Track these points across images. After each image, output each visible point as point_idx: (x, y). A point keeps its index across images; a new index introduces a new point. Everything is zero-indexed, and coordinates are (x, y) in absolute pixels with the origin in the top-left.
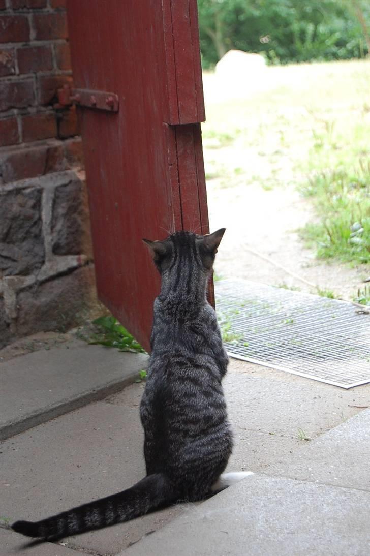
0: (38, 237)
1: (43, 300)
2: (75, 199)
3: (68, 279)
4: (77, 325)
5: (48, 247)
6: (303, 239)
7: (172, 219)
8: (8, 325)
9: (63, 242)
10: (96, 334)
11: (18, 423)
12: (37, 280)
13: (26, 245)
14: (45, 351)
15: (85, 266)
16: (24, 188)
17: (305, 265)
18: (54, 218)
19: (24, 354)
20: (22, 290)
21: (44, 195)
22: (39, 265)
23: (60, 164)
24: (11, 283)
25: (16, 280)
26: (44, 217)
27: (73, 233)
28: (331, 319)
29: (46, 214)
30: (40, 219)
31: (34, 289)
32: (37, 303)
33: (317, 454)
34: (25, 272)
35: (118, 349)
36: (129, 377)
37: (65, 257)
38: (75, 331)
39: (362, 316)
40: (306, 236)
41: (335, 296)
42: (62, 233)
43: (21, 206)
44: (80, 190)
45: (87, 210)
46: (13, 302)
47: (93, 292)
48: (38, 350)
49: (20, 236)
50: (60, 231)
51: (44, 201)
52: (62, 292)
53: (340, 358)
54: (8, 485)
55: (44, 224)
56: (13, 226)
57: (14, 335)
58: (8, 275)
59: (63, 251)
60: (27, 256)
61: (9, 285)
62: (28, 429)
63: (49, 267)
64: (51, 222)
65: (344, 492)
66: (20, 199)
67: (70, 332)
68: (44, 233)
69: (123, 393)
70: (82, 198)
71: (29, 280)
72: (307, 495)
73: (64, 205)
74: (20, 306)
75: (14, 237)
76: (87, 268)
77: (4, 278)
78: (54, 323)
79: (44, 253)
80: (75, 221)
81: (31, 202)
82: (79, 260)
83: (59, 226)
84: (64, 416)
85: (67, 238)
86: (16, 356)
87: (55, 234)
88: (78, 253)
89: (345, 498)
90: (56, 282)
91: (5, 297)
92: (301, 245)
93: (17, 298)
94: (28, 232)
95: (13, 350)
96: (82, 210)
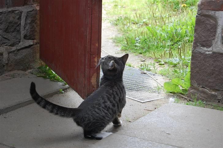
0: (19, 31)
1: (19, 57)
2: (35, 17)
3: (29, 49)
4: (31, 69)
5: (22, 36)
6: (114, 42)
7: (87, 29)
8: (4, 66)
9: (28, 34)
10: (39, 73)
11: (12, 106)
12: (17, 49)
13: (14, 34)
14: (20, 78)
15: (35, 45)
16: (15, 11)
17: (117, 53)
18: (26, 24)
19: (10, 79)
20: (11, 52)
21: (23, 14)
22: (18, 43)
23: (30, 2)
24: (7, 49)
25: (9, 48)
26: (22, 24)
27: (32, 31)
28: (132, 75)
29: (23, 22)
30: (20, 24)
31: (15, 52)
32: (16, 58)
33: (137, 127)
34: (12, 45)
35: (49, 80)
36: (55, 91)
37: (28, 40)
38: (29, 71)
39: (144, 75)
40: (115, 41)
41: (132, 66)
42: (28, 30)
43: (14, 18)
44: (37, 14)
45: (39, 22)
46: (6, 57)
47: (38, 55)
48: (16, 77)
49: (12, 30)
50: (27, 30)
51: (22, 17)
52: (26, 54)
53: (138, 91)
54: (11, 131)
55: (21, 26)
56: (10, 26)
57: (6, 71)
58: (5, 46)
59: (28, 38)
60: (14, 38)
61: (6, 50)
62: (16, 109)
63: (22, 44)
64: (24, 26)
65: (151, 143)
66: (13, 15)
67: (28, 71)
68: (21, 30)
69: (53, 97)
70: (37, 17)
71: (14, 48)
72: (136, 143)
73: (30, 19)
74: (9, 59)
75: (9, 31)
76: (36, 46)
77: (4, 47)
78: (22, 67)
79: (21, 38)
80: (34, 26)
81: (18, 17)
82: (33, 42)
83: (27, 28)
84: (30, 105)
85: (30, 33)
86: (7, 79)
87: (25, 31)
88: (33, 39)
89: (151, 145)
90: (24, 50)
91: (4, 54)
92: (114, 44)
93: (8, 55)
94: (15, 29)
95: (5, 77)
96: (37, 22)
